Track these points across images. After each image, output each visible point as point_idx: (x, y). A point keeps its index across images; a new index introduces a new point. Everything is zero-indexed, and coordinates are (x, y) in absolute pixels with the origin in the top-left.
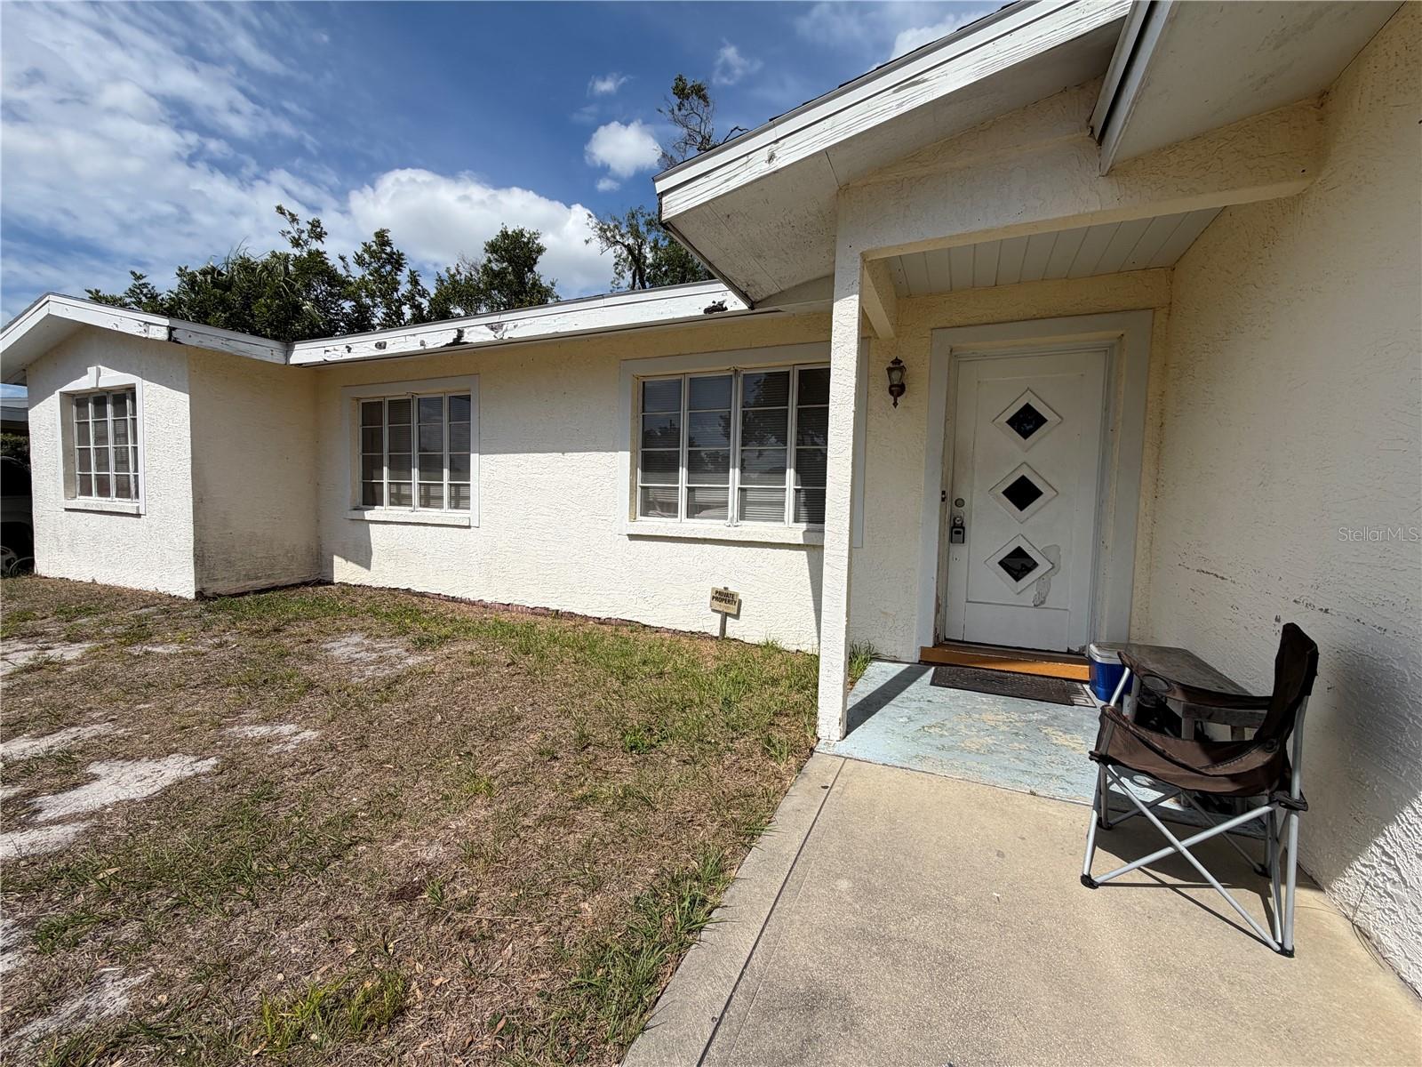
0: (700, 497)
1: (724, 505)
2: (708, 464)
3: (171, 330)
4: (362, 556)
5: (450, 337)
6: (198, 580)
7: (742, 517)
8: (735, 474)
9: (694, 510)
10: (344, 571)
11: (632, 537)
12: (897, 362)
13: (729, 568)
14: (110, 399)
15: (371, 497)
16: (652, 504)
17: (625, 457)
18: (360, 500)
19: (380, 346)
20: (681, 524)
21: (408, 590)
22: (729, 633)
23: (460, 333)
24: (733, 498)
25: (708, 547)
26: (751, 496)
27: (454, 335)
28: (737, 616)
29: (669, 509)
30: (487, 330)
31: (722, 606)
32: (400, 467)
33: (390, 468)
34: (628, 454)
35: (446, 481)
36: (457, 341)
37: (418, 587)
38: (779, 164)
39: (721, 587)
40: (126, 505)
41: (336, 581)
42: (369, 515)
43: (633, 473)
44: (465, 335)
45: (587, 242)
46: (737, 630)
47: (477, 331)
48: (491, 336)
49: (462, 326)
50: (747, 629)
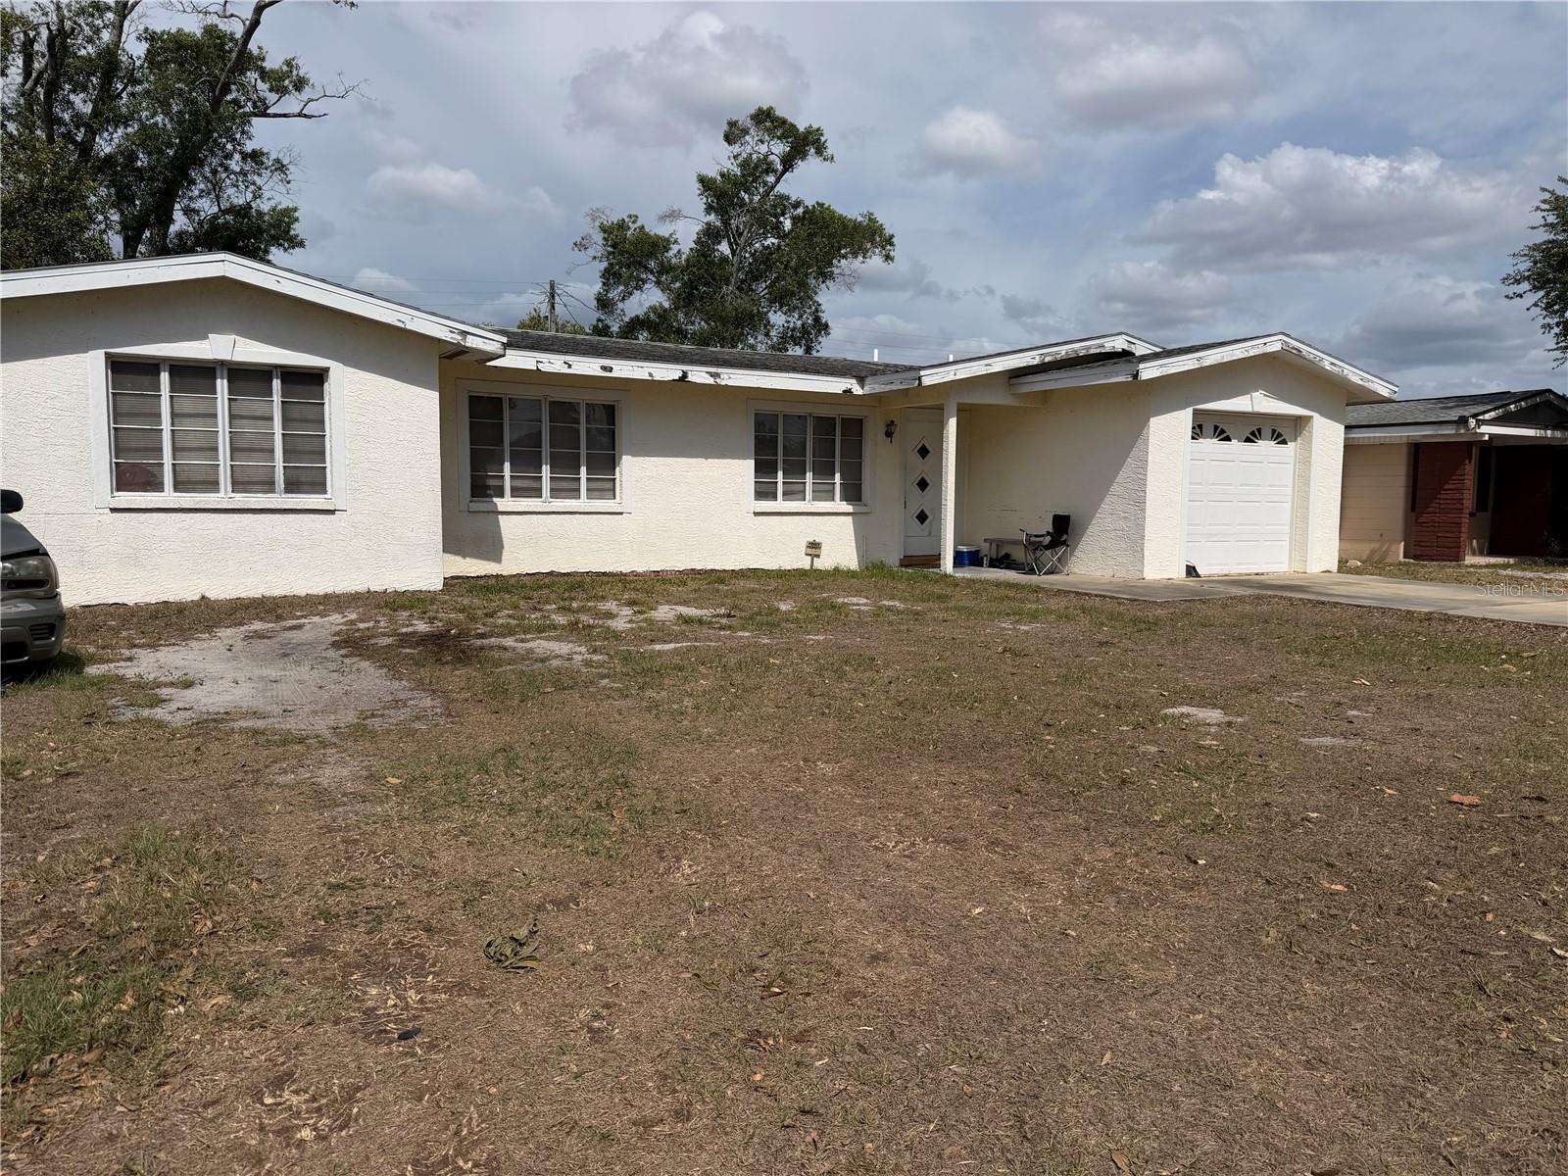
0: (790, 488)
1: (805, 492)
2: (795, 469)
5: (677, 375)
7: (815, 499)
8: (809, 475)
9: (786, 496)
11: (756, 514)
13: (814, 529)
15: (480, 490)
16: (764, 491)
17: (751, 463)
18: (468, 491)
19: (604, 368)
20: (780, 504)
22: (817, 566)
23: (685, 375)
24: (809, 488)
26: (818, 487)
27: (680, 375)
28: (820, 556)
30: (708, 376)
31: (810, 551)
32: (527, 462)
33: (510, 462)
35: (584, 476)
36: (680, 379)
39: (811, 540)
43: (755, 472)
44: (690, 376)
46: (819, 564)
47: (699, 375)
48: (711, 381)
49: (685, 368)
50: (824, 563)
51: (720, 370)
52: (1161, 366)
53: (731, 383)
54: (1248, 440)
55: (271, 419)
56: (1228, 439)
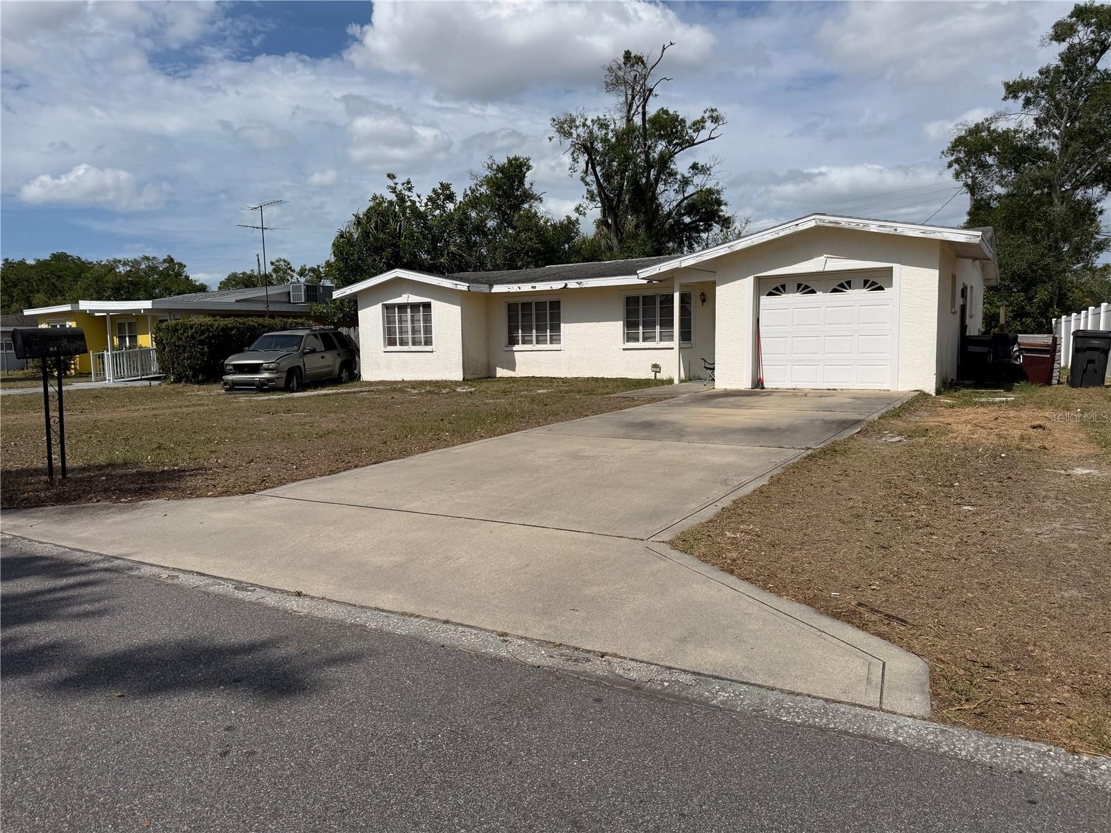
0: (647, 335)
1: (655, 337)
2: (649, 325)
3: (469, 287)
4: (511, 365)
5: (563, 286)
6: (464, 373)
7: (661, 340)
8: (658, 327)
9: (645, 340)
10: (501, 372)
11: (624, 349)
12: (702, 293)
13: (656, 357)
14: (409, 306)
15: (513, 341)
16: (630, 338)
17: (621, 323)
18: (507, 342)
19: (533, 287)
20: (641, 344)
21: (533, 377)
22: (658, 377)
23: (566, 285)
24: (658, 334)
25: (650, 351)
26: (663, 334)
28: (660, 372)
29: (637, 340)
30: (575, 284)
31: (654, 369)
32: (527, 329)
33: (522, 330)
34: (622, 322)
35: (548, 334)
36: (565, 287)
37: (538, 375)
38: (661, 271)
39: (654, 363)
40: (428, 348)
41: (497, 376)
42: (514, 348)
43: (624, 328)
44: (569, 285)
45: (550, 139)
46: (659, 376)
47: (572, 284)
48: (578, 286)
49: (566, 282)
50: (662, 376)
51: (582, 281)
52: (697, 257)
53: (586, 286)
54: (834, 291)
55: (420, 320)
56: (813, 292)
